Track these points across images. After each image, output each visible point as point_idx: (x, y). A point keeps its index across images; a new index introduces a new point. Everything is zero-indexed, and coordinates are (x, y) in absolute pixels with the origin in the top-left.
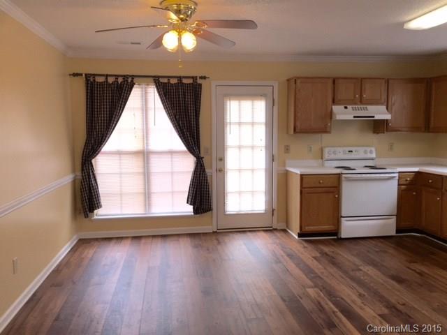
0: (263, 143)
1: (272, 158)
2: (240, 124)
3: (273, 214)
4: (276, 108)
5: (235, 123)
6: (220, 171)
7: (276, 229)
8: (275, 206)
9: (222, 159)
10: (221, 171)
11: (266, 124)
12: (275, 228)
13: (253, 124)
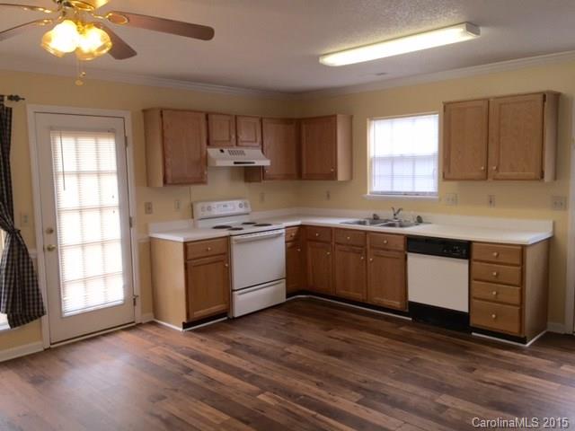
0: (115, 201)
1: (129, 222)
2: (79, 174)
3: (135, 304)
4: (130, 150)
5: (71, 174)
6: (49, 249)
7: (140, 324)
8: (137, 292)
9: (52, 231)
10: (53, 249)
11: (118, 173)
12: (139, 322)
13: (99, 174)
